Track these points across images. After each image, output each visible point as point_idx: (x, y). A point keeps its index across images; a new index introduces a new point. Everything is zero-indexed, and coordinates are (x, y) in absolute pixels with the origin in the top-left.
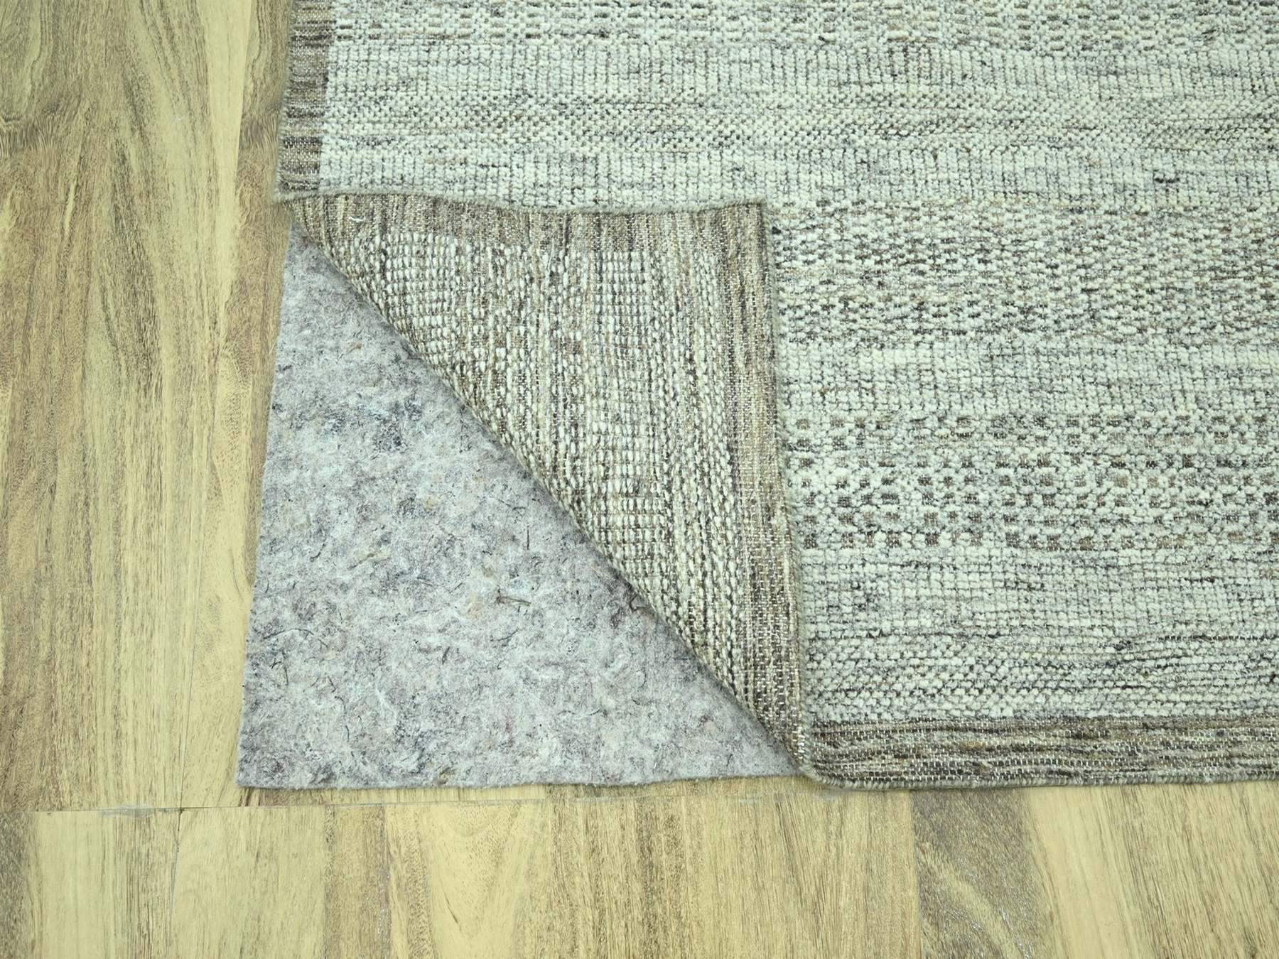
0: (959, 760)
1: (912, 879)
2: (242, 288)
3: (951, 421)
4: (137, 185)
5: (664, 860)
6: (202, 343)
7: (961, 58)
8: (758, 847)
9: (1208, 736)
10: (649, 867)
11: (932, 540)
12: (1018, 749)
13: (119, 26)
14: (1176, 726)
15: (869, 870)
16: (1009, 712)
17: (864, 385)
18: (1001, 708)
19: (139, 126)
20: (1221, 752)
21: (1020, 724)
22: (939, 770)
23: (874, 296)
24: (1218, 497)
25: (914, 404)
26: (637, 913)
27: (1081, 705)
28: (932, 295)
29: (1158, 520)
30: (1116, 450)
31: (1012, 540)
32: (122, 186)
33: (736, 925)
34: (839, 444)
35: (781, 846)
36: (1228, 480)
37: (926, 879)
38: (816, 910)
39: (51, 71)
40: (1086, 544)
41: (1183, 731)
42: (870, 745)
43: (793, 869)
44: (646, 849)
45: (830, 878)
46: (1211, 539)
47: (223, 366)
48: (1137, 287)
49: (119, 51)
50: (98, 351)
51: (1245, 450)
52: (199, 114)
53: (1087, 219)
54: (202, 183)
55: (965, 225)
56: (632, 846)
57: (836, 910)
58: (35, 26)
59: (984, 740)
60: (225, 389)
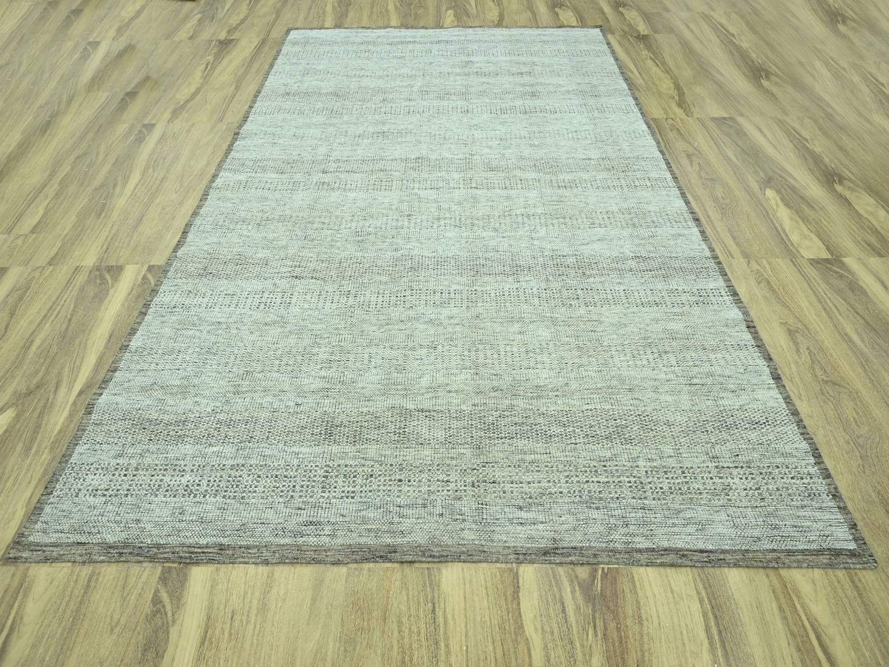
0: (187, 555)
1: (153, 591)
2: (60, 431)
3: (221, 466)
4: (48, 405)
5: (92, 584)
6: (44, 445)
7: (260, 376)
8: (118, 581)
9: (255, 551)
10: (88, 586)
11: (204, 496)
12: (203, 553)
13: (62, 368)
14: (248, 547)
15: (143, 589)
16: (205, 543)
17: (204, 456)
18: (203, 541)
19: (56, 391)
20: (257, 555)
21: (207, 547)
22: (181, 557)
23: (216, 434)
24: (281, 486)
25: (215, 461)
26: (79, 599)
27: (225, 541)
28: (230, 434)
29: (264, 492)
30: (259, 473)
31: (224, 497)
32: (45, 406)
33: (103, 603)
34: (192, 471)
35: (123, 581)
36: (285, 481)
37: (157, 591)
38: (124, 600)
39: (42, 378)
40: (243, 498)
41: (249, 549)
42: (167, 550)
43: (124, 588)
44: (89, 581)
45: (132, 591)
46: (275, 497)
47: (46, 451)
48: (281, 431)
49: (60, 374)
50: (19, 447)
51: (292, 473)
52: (70, 389)
53: (276, 414)
54: (63, 405)
55: (244, 416)
56: (86, 580)
57: (129, 601)
58: (44, 368)
59: (196, 550)
60: (44, 456)
